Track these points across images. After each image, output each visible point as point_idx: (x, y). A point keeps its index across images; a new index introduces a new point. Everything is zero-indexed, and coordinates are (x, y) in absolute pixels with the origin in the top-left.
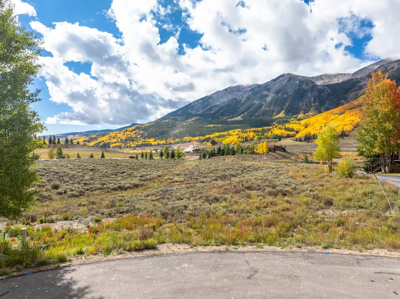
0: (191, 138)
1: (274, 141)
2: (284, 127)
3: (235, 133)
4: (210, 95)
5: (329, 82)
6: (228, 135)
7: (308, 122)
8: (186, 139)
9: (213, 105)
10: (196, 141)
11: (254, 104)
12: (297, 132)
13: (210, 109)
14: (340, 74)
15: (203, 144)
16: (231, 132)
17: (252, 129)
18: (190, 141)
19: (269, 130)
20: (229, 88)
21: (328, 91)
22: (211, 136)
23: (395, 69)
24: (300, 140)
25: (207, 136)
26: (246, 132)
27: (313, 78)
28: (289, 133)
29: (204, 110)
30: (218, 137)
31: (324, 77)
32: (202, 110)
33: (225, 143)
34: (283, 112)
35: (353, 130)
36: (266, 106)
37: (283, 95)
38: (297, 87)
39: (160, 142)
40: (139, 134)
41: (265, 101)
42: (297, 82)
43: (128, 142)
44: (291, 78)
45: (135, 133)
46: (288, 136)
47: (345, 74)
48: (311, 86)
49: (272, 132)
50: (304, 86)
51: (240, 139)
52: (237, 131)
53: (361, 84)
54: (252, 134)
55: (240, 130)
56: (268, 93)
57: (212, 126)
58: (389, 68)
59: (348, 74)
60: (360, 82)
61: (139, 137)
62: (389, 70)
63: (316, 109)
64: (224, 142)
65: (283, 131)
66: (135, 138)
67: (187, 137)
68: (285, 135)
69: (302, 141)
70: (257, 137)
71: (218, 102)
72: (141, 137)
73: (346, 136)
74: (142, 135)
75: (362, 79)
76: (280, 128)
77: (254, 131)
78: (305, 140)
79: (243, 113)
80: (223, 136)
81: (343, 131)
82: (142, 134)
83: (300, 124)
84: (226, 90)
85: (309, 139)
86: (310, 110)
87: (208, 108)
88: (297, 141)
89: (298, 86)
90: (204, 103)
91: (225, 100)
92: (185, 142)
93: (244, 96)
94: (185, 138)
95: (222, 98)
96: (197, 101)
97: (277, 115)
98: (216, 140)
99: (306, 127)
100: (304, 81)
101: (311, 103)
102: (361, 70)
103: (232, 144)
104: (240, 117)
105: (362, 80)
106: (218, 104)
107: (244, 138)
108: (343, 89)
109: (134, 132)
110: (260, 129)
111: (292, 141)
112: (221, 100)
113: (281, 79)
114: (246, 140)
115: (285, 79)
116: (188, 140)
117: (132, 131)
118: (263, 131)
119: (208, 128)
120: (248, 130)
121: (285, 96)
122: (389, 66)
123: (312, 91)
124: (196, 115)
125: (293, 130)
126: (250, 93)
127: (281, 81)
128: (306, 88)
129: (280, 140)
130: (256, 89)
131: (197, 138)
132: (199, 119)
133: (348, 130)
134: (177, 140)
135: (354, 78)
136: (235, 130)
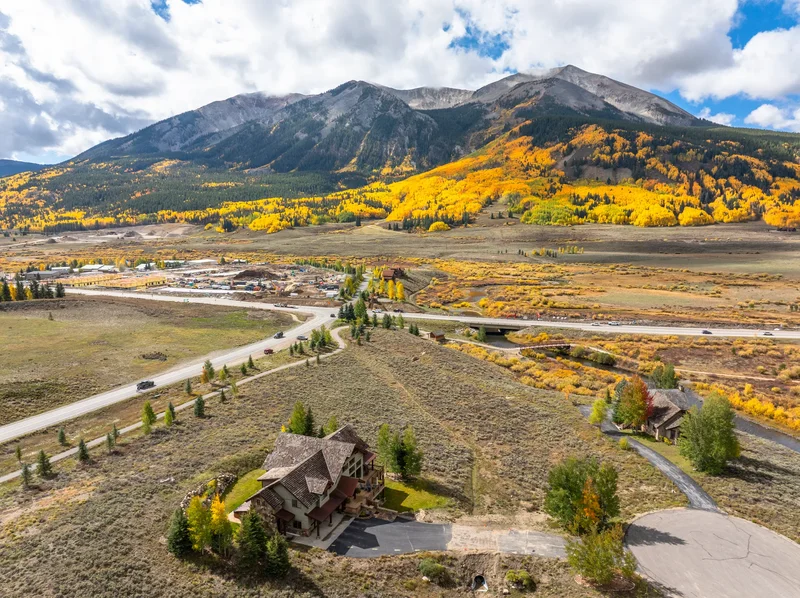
0: (174, 214)
1: (349, 227)
2: (363, 199)
3: (270, 207)
4: (198, 110)
5: (432, 104)
6: (256, 210)
7: (405, 191)
8: (163, 216)
9: (205, 133)
10: (186, 220)
11: (297, 139)
12: (389, 210)
13: (202, 141)
14: (451, 90)
15: (206, 228)
16: (261, 202)
17: (303, 199)
18: (172, 221)
19: (336, 202)
20: (238, 96)
21: (433, 126)
22: (222, 211)
23: (541, 96)
24: (396, 228)
25: (212, 211)
26: (292, 206)
27: (405, 92)
28: (374, 210)
29: (187, 143)
30: (238, 214)
31: (423, 92)
32: (182, 142)
33: (254, 229)
34: (354, 160)
35: (481, 211)
36: (321, 147)
37: (352, 126)
38: (379, 113)
39: (100, 220)
40: (40, 198)
41: (319, 135)
42: (379, 102)
43: (16, 216)
44: (368, 91)
45: (30, 195)
46: (373, 217)
47: (460, 91)
48: (403, 112)
49: (342, 208)
50: (391, 112)
51: (284, 222)
52: (273, 202)
53: (488, 117)
54: (304, 211)
55: (279, 200)
56: (323, 119)
57: (214, 185)
58: (532, 92)
59: (466, 92)
60: (486, 112)
61: (41, 203)
62: (532, 97)
63: (413, 159)
64: (251, 226)
65: (362, 206)
66: (31, 206)
67: (164, 212)
68: (367, 215)
69: (400, 230)
70: (316, 217)
71: (215, 125)
72: (46, 205)
73: (471, 222)
74: (49, 201)
75: (489, 105)
76: (356, 201)
77: (309, 205)
78: (404, 229)
79: (274, 157)
80: (247, 212)
81: (465, 214)
82: (46, 198)
83: (390, 191)
84: (232, 101)
85: (412, 226)
86: (402, 160)
87: (195, 138)
88: (390, 228)
89: (381, 110)
90: (186, 126)
91: (232, 124)
92: (161, 222)
93: (275, 121)
94: (160, 213)
95: (225, 119)
96: (169, 121)
97: (343, 166)
98: (234, 220)
99: (402, 199)
100: (391, 102)
101: (404, 147)
102: (487, 88)
103: (270, 231)
104: (269, 165)
105: (489, 109)
106: (217, 130)
107: (291, 220)
108: (458, 123)
109: (26, 191)
110: (318, 199)
111: (380, 228)
112: (222, 121)
113: (348, 91)
114: (297, 224)
115: (355, 92)
116: (169, 217)
117: (20, 189)
118: (326, 205)
119: (206, 189)
120: (297, 201)
121: (357, 129)
122: (531, 88)
123: (406, 123)
124: (172, 156)
125: (381, 206)
126: (286, 115)
127: (350, 95)
128: (395, 116)
129: (359, 225)
130: (298, 107)
131: (190, 214)
132: (179, 165)
133: (474, 211)
134: (143, 216)
135: (475, 100)
136: (269, 200)
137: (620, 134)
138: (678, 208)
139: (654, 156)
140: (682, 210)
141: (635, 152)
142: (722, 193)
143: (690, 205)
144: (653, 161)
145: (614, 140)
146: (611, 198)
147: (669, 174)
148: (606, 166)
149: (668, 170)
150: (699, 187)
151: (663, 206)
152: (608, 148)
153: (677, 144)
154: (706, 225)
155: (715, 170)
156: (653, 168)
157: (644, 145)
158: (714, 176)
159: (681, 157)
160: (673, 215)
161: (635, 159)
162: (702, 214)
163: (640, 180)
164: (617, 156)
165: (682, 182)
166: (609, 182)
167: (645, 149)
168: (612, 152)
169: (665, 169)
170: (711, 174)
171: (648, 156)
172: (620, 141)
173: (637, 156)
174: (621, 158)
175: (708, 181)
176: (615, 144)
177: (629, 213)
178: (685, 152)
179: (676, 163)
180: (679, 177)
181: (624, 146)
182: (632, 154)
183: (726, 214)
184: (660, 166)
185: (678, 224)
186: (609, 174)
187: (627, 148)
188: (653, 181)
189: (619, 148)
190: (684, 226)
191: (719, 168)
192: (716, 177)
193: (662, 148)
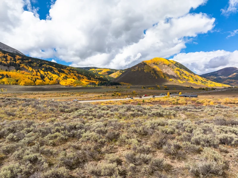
137: (9, 55)
138: (34, 80)
139: (22, 63)
140: (36, 80)
141: (16, 61)
142: (47, 76)
143: (38, 79)
144: (22, 65)
145: (7, 57)
146: (9, 75)
147: (29, 69)
148: (5, 65)
149: (28, 68)
150: (40, 74)
151: (29, 79)
152: (5, 59)
153: (30, 60)
154: (44, 85)
155: (43, 69)
156: (23, 67)
157: (18, 60)
158: (43, 71)
159: (32, 64)
160: (33, 82)
161: (16, 63)
162: (42, 82)
163: (18, 71)
164: (9, 62)
165: (34, 72)
166: (6, 71)
167: (19, 61)
168: (6, 60)
169: (27, 68)
170: (42, 70)
171: (21, 63)
172: (9, 57)
173: (17, 62)
174: (10, 63)
175: (42, 72)
176: (7, 58)
177: (17, 81)
178: (33, 63)
179: (30, 66)
180: (32, 70)
181: (11, 59)
182: (15, 62)
183: (50, 82)
184: (25, 67)
185: (35, 85)
186: (6, 68)
187: (12, 60)
188: (23, 71)
189: (9, 59)
190: (37, 85)
191: (44, 69)
192: (44, 71)
193: (25, 61)
